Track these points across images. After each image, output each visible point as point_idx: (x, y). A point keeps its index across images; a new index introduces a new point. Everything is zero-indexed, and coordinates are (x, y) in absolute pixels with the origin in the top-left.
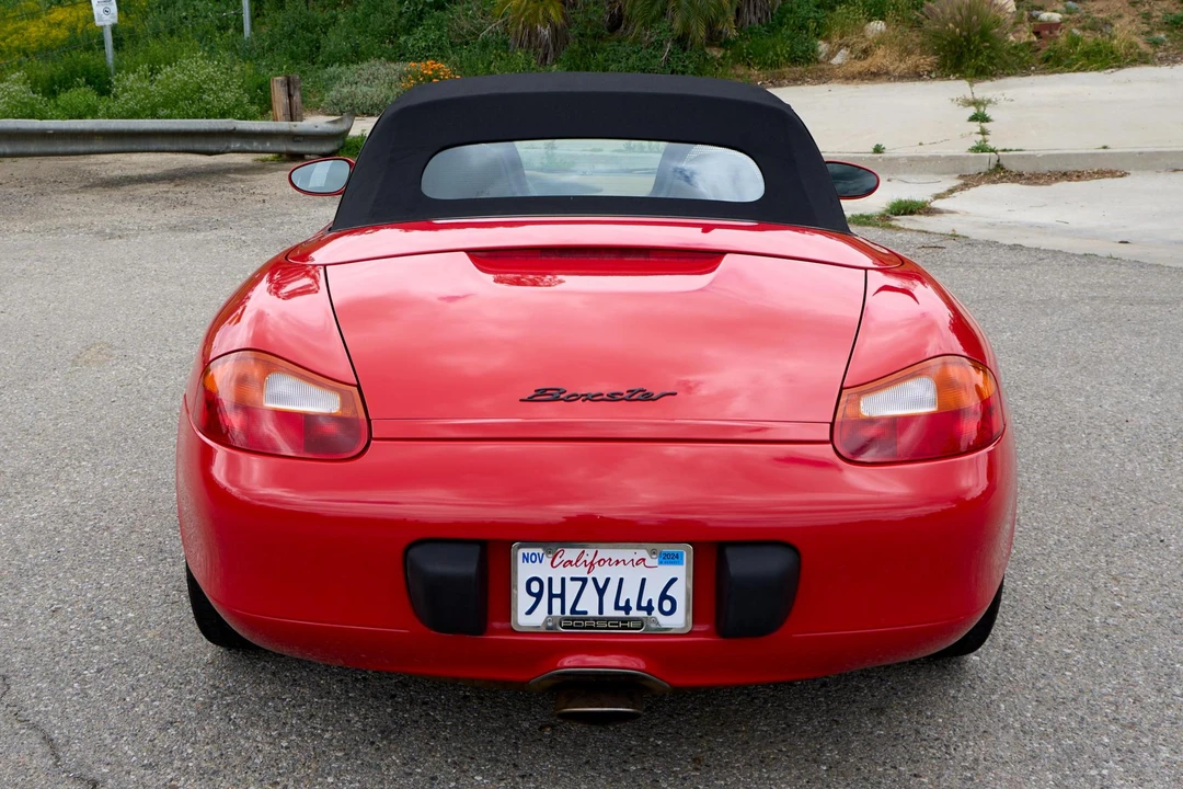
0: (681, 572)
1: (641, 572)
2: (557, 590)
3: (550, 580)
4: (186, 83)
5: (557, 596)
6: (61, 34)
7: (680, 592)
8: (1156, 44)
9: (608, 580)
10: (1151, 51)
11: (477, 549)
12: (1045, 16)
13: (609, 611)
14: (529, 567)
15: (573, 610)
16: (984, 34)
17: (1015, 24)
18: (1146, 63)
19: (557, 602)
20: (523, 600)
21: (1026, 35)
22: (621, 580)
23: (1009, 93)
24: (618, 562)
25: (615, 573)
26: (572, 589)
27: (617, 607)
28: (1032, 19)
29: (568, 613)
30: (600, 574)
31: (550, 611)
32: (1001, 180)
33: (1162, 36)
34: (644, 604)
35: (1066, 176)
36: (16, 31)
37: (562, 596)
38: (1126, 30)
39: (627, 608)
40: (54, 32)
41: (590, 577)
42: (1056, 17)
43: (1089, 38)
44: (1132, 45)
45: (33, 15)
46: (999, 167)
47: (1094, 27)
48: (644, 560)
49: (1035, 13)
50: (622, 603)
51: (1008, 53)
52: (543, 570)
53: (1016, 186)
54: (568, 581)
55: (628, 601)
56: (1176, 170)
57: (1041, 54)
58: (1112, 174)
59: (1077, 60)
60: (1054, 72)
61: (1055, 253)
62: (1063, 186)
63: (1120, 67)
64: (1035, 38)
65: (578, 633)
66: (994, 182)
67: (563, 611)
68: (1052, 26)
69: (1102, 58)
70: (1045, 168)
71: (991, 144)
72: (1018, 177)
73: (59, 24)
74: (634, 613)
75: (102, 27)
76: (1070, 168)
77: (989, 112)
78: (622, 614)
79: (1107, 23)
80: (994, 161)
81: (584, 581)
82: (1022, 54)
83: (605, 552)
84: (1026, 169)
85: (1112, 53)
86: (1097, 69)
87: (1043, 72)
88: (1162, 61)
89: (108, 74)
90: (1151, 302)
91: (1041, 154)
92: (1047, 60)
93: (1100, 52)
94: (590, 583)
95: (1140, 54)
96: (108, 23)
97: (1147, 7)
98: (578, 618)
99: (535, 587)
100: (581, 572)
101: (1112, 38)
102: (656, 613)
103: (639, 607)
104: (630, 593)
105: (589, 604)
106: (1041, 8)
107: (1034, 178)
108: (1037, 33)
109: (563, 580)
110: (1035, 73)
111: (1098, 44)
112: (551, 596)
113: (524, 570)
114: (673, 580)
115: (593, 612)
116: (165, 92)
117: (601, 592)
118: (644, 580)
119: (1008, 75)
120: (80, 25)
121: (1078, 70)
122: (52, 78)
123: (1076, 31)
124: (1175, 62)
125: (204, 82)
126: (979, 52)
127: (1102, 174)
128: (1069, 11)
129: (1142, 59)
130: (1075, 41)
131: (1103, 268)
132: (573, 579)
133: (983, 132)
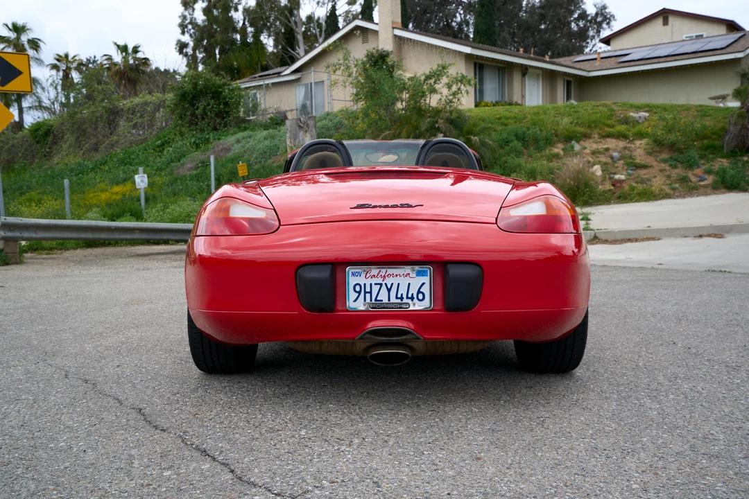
0: (426, 279)
1: (408, 280)
2: (368, 290)
3: (365, 284)
4: (181, 213)
5: (368, 292)
6: (118, 197)
7: (426, 289)
8: (674, 189)
9: (392, 284)
10: (672, 192)
11: (330, 266)
12: (617, 177)
13: (393, 300)
14: (355, 278)
15: (376, 300)
16: (586, 185)
17: (602, 181)
18: (670, 198)
19: (368, 296)
20: (352, 295)
21: (608, 186)
22: (399, 284)
23: (600, 211)
24: (397, 275)
25: (395, 281)
26: (375, 289)
27: (397, 298)
28: (611, 178)
29: (373, 301)
30: (389, 281)
31: (365, 300)
32: (597, 243)
33: (677, 185)
34: (410, 296)
35: (630, 240)
36: (95, 197)
37: (371, 293)
38: (658, 183)
39: (402, 298)
40: (114, 197)
41: (384, 283)
42: (623, 177)
43: (640, 187)
44: (662, 190)
45: (103, 191)
46: (595, 237)
47: (642, 182)
48: (409, 274)
49: (612, 176)
50: (399, 296)
51: (600, 195)
52: (361, 280)
53: (604, 245)
54: (373, 285)
55: (402, 295)
56: (686, 237)
57: (616, 195)
58: (653, 239)
59: (635, 197)
60: (623, 203)
61: (624, 268)
62: (629, 244)
63: (657, 200)
64: (612, 188)
65: (379, 311)
66: (593, 244)
67: (371, 300)
68: (621, 181)
69: (647, 196)
70: (619, 237)
71: (591, 227)
72: (606, 242)
73: (117, 193)
74: (405, 300)
75: (140, 189)
76: (631, 237)
77: (589, 217)
78: (399, 301)
79: (649, 180)
80: (593, 235)
81: (381, 285)
82: (606, 195)
83: (390, 271)
84: (610, 238)
85: (652, 193)
86: (646, 201)
87: (617, 203)
88: (678, 197)
89: (141, 211)
90: (673, 280)
91: (616, 231)
92: (619, 198)
93: (646, 193)
94: (384, 286)
95: (666, 194)
96: (143, 187)
97: (668, 172)
98: (378, 304)
99: (358, 288)
100: (379, 280)
101: (651, 186)
102: (415, 300)
103: (407, 298)
104: (403, 291)
105: (383, 297)
106: (615, 174)
107: (614, 242)
108: (614, 185)
109: (371, 284)
110: (614, 203)
111: (645, 190)
112: (365, 292)
113: (352, 281)
114: (423, 284)
115: (385, 300)
116: (171, 217)
117: (389, 290)
118: (409, 284)
119: (600, 205)
120: (127, 194)
121: (636, 201)
122: (113, 214)
123: (634, 184)
124: (684, 197)
125: (191, 212)
126: (584, 194)
127: (648, 239)
128: (629, 175)
129: (667, 196)
130: (633, 189)
131: (649, 271)
132: (376, 284)
133: (587, 224)
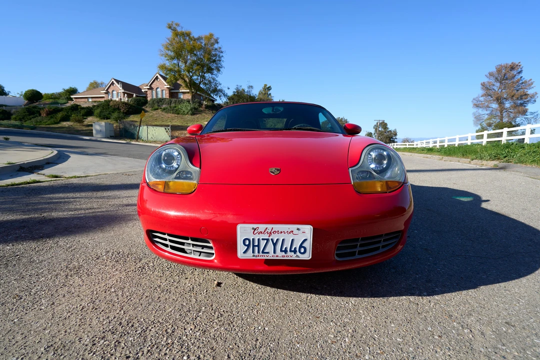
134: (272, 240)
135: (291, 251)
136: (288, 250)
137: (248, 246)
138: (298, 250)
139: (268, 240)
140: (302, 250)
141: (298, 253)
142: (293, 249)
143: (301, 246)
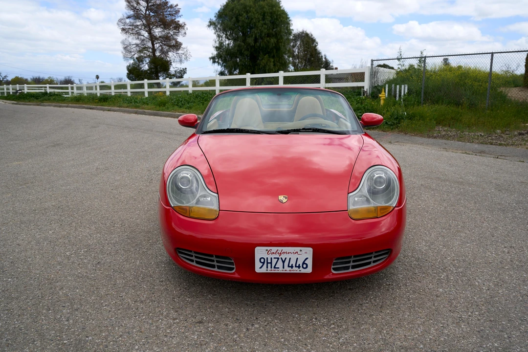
134: (281, 258)
135: (296, 266)
136: (294, 265)
137: (263, 263)
138: (301, 265)
139: (278, 258)
140: (305, 266)
141: (301, 268)
142: (297, 265)
143: (304, 263)
